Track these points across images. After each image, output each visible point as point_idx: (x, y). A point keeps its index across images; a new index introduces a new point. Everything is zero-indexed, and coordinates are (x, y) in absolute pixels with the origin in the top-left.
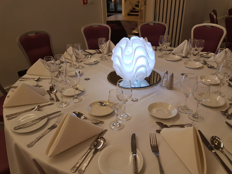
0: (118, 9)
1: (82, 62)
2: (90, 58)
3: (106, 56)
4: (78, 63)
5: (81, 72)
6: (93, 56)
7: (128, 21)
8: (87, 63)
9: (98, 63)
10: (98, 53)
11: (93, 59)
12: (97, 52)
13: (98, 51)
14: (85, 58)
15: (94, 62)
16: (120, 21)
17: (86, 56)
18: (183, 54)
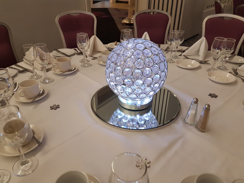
7: (116, 9)
16: (107, 8)
18: (200, 58)
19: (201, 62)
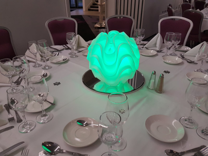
0: (79, 5)
1: (49, 60)
2: (58, 55)
3: (76, 52)
4: (44, 62)
5: (48, 75)
6: (61, 53)
7: (89, 16)
8: (54, 61)
9: (68, 62)
10: (67, 49)
11: (61, 57)
12: (65, 48)
13: (67, 47)
14: (51, 55)
15: (64, 60)
17: (52, 53)
18: (157, 48)
19: (158, 51)
